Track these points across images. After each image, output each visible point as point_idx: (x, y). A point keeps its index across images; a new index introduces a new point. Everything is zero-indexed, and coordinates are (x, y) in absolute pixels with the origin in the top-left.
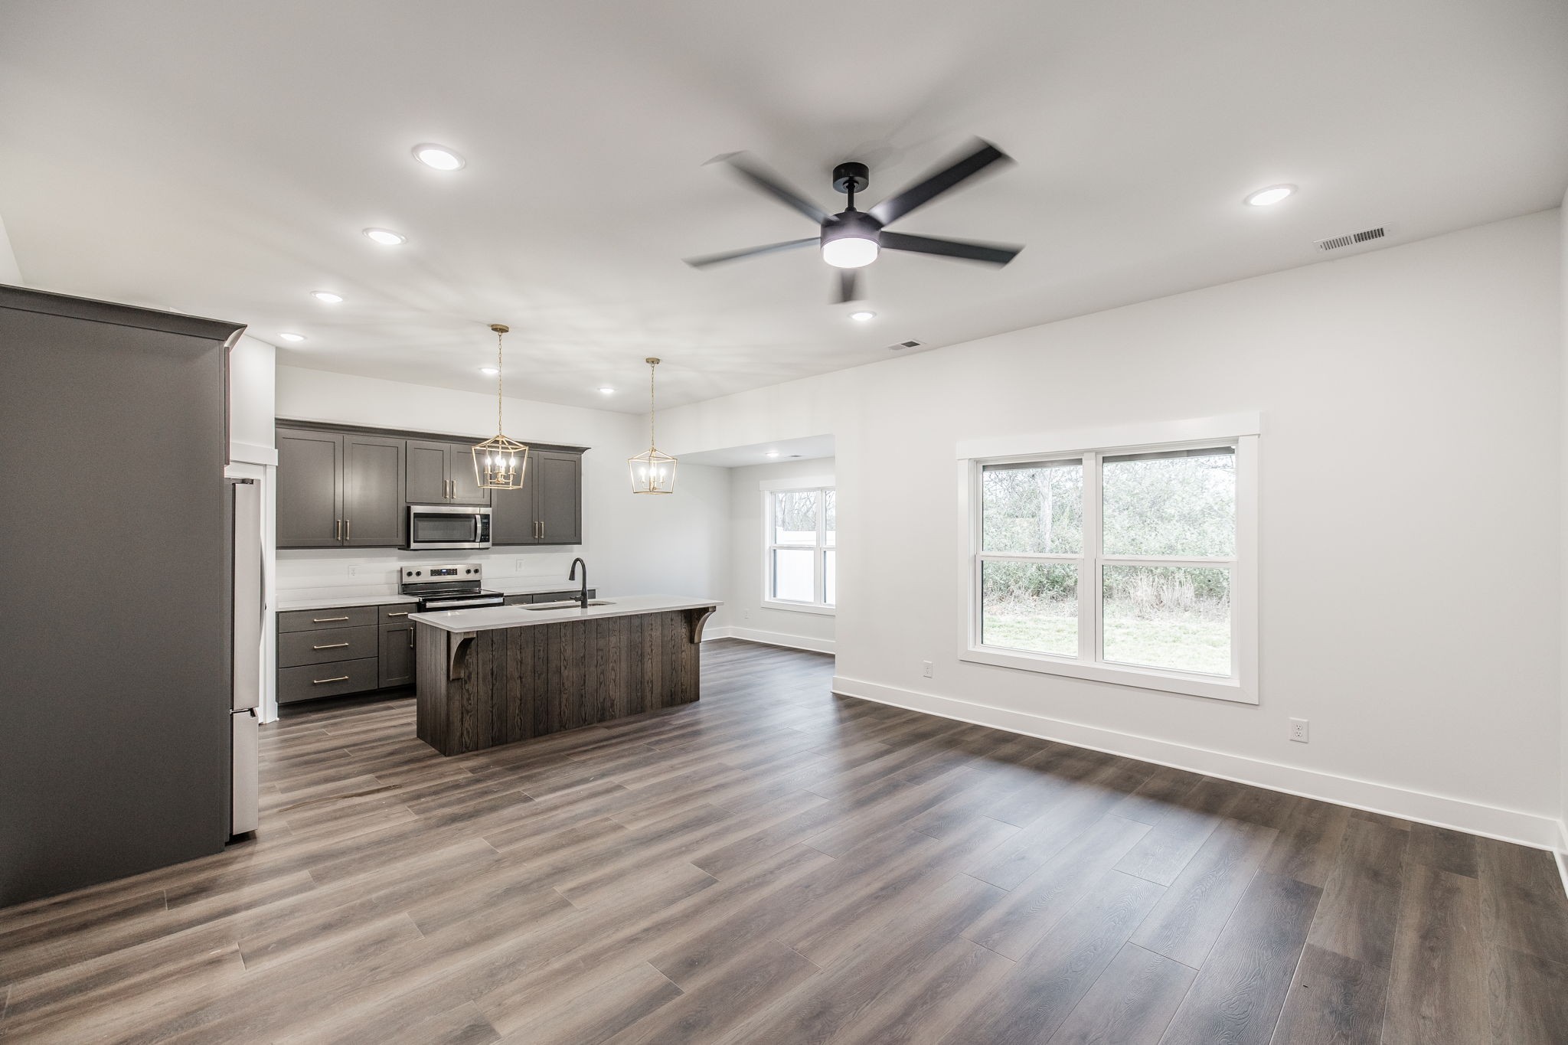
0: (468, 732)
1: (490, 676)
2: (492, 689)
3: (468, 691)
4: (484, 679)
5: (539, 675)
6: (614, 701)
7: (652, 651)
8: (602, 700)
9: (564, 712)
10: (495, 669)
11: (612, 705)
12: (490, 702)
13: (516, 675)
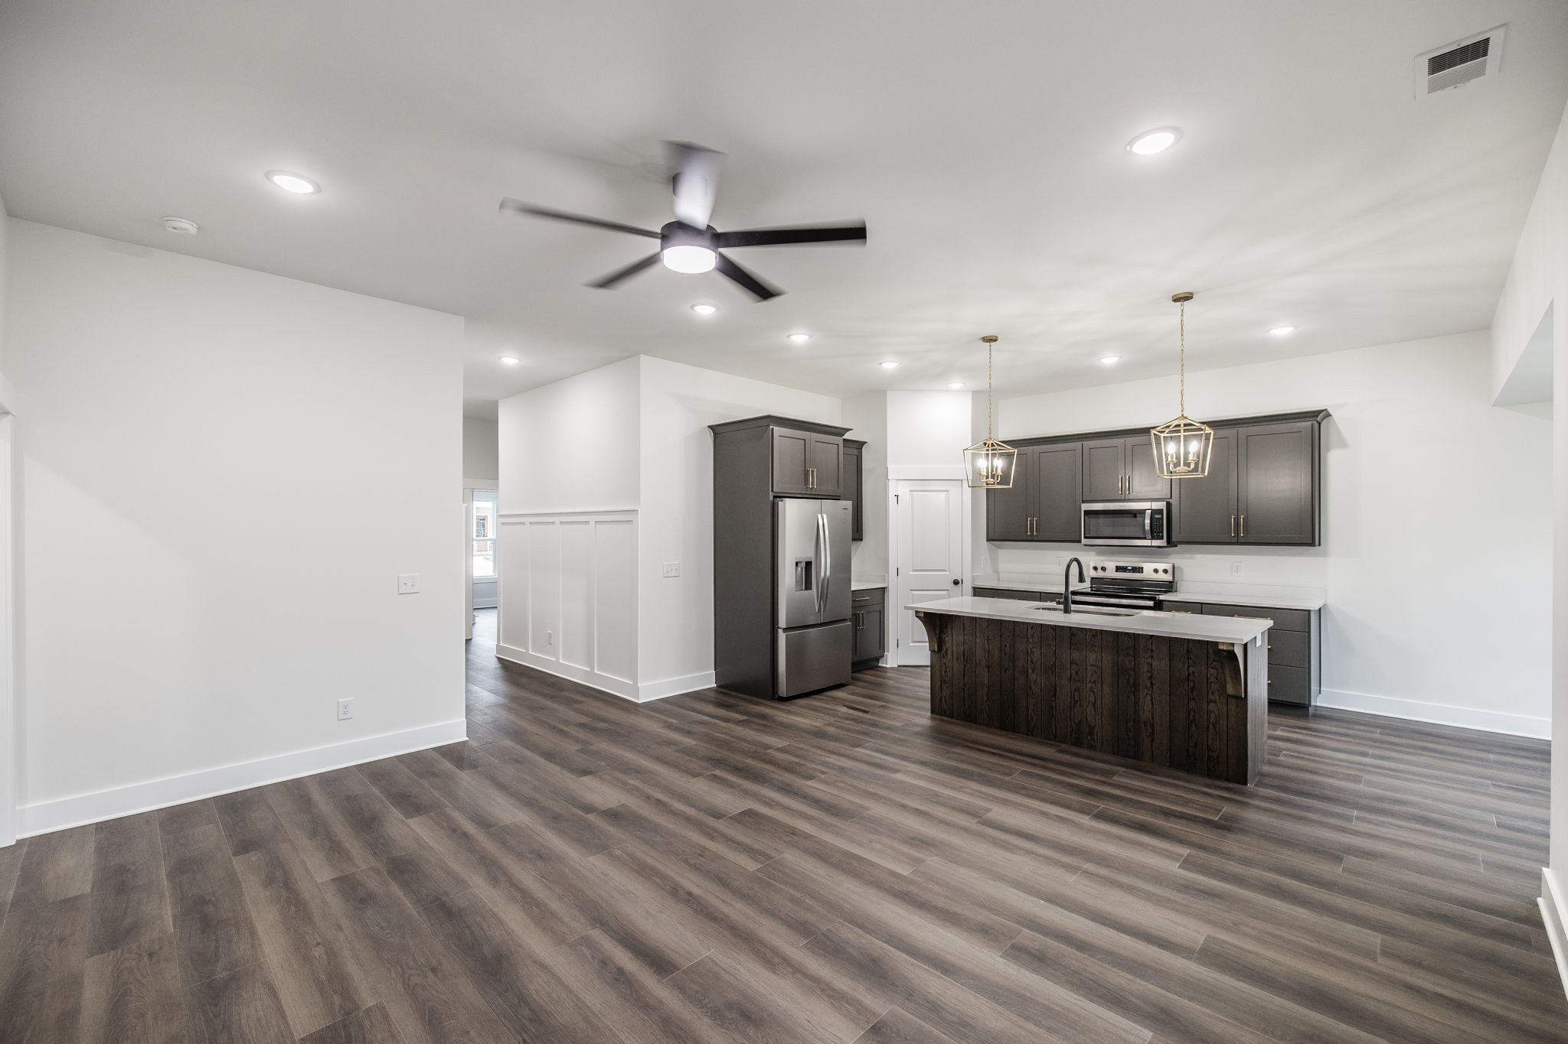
0: (945, 699)
1: (962, 657)
2: (964, 670)
3: (945, 664)
4: (958, 659)
5: (1006, 670)
6: (1093, 728)
7: (1152, 684)
8: (1077, 721)
9: (1032, 717)
10: (966, 652)
11: (1091, 733)
12: (962, 681)
13: (984, 663)
